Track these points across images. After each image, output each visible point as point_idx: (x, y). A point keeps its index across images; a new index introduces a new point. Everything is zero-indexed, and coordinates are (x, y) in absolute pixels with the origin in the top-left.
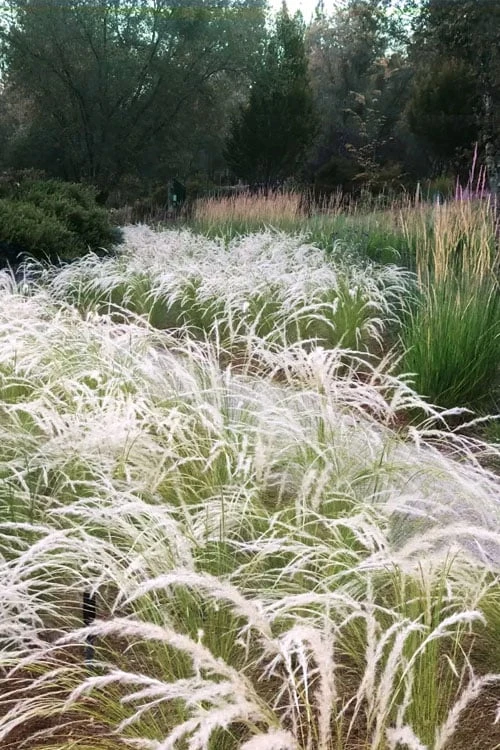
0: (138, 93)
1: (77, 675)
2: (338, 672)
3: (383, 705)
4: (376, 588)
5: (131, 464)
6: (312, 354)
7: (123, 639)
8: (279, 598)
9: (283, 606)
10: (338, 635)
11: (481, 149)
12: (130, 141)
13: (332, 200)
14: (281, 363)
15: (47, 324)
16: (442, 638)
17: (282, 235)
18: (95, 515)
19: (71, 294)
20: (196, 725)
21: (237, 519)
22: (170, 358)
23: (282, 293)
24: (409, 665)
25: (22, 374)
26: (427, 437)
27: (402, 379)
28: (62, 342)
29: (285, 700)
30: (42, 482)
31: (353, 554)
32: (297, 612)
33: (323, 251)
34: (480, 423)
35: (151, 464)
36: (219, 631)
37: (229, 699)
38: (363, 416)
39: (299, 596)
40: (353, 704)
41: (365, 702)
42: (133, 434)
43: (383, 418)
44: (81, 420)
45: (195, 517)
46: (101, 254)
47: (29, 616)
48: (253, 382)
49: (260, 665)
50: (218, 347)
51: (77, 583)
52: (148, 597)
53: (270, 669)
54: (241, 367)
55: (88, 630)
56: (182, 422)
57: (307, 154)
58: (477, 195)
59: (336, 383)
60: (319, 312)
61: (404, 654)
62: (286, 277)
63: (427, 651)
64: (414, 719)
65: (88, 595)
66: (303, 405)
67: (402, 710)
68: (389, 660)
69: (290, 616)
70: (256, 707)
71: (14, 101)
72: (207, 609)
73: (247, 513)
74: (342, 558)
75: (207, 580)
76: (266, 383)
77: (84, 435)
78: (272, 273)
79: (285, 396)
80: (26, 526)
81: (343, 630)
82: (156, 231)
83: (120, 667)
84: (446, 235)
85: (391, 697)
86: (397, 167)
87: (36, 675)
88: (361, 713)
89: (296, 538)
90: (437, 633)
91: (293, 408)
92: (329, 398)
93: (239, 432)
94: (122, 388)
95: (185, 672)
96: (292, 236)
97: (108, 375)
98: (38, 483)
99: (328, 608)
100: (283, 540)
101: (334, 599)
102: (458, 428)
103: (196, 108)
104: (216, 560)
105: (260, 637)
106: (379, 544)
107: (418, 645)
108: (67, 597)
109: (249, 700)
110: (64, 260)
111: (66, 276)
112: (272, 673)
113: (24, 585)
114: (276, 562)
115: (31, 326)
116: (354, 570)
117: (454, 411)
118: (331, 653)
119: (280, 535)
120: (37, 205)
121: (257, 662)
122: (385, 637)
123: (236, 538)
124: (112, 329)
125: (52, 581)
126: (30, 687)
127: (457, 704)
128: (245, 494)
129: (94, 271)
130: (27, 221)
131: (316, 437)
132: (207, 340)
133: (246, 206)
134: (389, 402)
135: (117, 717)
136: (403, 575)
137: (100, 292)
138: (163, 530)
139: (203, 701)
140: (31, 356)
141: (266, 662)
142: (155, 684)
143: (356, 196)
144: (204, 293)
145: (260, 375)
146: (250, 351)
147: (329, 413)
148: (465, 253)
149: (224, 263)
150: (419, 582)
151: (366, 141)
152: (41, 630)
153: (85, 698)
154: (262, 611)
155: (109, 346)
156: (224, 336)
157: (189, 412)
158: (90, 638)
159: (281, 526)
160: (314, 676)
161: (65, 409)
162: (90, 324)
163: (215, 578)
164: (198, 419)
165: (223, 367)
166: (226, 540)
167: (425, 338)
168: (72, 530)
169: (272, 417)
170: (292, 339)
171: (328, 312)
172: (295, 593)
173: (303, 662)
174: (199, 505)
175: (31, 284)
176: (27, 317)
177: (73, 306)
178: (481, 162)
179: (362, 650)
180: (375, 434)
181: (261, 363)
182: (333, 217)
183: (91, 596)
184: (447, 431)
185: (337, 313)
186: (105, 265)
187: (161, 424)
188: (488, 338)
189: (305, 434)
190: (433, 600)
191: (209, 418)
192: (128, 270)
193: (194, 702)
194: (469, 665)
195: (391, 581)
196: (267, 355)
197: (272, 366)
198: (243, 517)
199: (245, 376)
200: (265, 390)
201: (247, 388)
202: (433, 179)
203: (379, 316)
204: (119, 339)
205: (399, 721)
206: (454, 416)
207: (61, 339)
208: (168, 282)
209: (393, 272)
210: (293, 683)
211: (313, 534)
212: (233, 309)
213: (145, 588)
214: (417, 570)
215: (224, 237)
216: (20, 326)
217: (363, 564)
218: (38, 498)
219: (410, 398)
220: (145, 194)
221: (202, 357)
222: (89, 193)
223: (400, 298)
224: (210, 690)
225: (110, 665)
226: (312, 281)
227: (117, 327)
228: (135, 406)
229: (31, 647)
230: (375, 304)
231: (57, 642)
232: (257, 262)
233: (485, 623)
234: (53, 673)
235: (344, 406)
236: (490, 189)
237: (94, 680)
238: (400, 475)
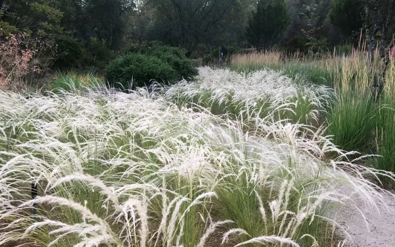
0: (205, 6)
1: (28, 222)
2: (149, 220)
3: (170, 236)
4: (167, 181)
5: (202, 177)
6: (286, 126)
7: (50, 205)
8: (122, 186)
9: (124, 190)
10: (149, 203)
11: (364, 32)
12: (201, 27)
13: (295, 55)
14: (271, 131)
15: (163, 113)
16: (197, 204)
17: (272, 71)
18: (37, 147)
19: (174, 99)
20: (83, 245)
21: (102, 150)
22: (220, 128)
23: (272, 98)
24: (182, 217)
25: (151, 135)
26: (339, 165)
27: (327, 138)
28: (170, 121)
29: (125, 233)
30: (13, 132)
31: (156, 166)
32: (130, 192)
33: (291, 79)
34: (363, 158)
35: (211, 177)
36: (94, 201)
37: (99, 233)
38: (309, 155)
39: (132, 185)
40: (156, 235)
41: (162, 234)
42: (203, 163)
43: (319, 156)
44: (179, 157)
45: (83, 148)
46: (188, 80)
47: (7, 194)
48: (258, 139)
49: (113, 217)
50: (242, 123)
51: (29, 179)
52: (61, 185)
53: (118, 219)
54: (253, 133)
55: (34, 201)
56: (226, 158)
57: (284, 34)
58: (362, 53)
59: (297, 140)
60: (289, 107)
61: (180, 212)
62: (274, 91)
63: (190, 210)
64: (185, 242)
65: (34, 185)
66: (282, 150)
67: (179, 238)
68: (173, 214)
69: (127, 194)
70: (112, 237)
71: (148, 9)
72: (89, 191)
73: (107, 147)
74: (151, 167)
75: (89, 178)
76: (264, 140)
77: (180, 164)
78: (267, 89)
79: (273, 145)
80: (5, 153)
81: (152, 201)
82: (214, 70)
83: (48, 218)
84: (347, 71)
85: (174, 231)
86: (325, 40)
87: (10, 222)
88: (160, 239)
89: (130, 158)
90: (195, 202)
91: (277, 151)
92: (294, 147)
93: (252, 162)
94: (198, 142)
95: (79, 220)
96: (276, 72)
97: (191, 136)
98: (11, 133)
99: (145, 191)
100: (124, 159)
101: (147, 186)
102: (353, 161)
103: (232, 13)
104: (92, 168)
105: (113, 204)
106: (168, 161)
107: (186, 208)
108: (24, 186)
109: (108, 233)
110: (171, 83)
111: (172, 90)
112: (119, 220)
113: (4, 180)
114: (120, 169)
115: (156, 113)
116: (157, 173)
117: (352, 153)
118: (146, 211)
119: (122, 157)
120: (159, 57)
121: (112, 216)
122: (171, 204)
123: (102, 158)
124: (193, 115)
125: (17, 178)
126: (7, 227)
127: (204, 235)
128: (106, 138)
129: (185, 88)
130: (154, 65)
131: (287, 165)
132: (237, 120)
133: (255, 58)
134: (321, 149)
135: (47, 241)
136: (179, 175)
137: (188, 98)
138: (69, 155)
139: (87, 234)
140: (156, 127)
141: (116, 215)
142: (65, 226)
143: (306, 53)
144: (236, 98)
145: (262, 136)
146: (257, 125)
147: (293, 153)
148: (356, 80)
149: (245, 84)
150: (186, 178)
151: (311, 28)
152: (12, 201)
153: (32, 232)
154: (114, 192)
155: (192, 122)
156: (245, 117)
157: (229, 153)
158: (35, 205)
159: (123, 153)
160: (138, 222)
161: (172, 152)
162: (183, 113)
163: (92, 177)
164: (233, 156)
165: (245, 133)
166: (98, 159)
167: (338, 119)
168: (26, 155)
169: (268, 155)
170: (276, 119)
171: (293, 107)
172: (129, 183)
173: (133, 215)
174: (85, 143)
175: (156, 94)
176: (154, 109)
177: (175, 104)
178: (364, 38)
179: (160, 210)
180: (315, 164)
181: (262, 131)
182: (295, 63)
183: (35, 185)
184: (348, 162)
185: (297, 107)
186: (190, 85)
187: (216, 159)
188: (367, 119)
189: (282, 164)
190: (193, 187)
191: (238, 156)
192: (200, 88)
193: (83, 234)
194: (210, 217)
195: (174, 178)
196: (265, 126)
197: (267, 132)
198: (105, 148)
199: (255, 137)
200: (264, 143)
201: (255, 142)
202: (342, 45)
203: (316, 109)
204: (196, 119)
205: (178, 243)
206: (351, 155)
207: (170, 119)
208: (219, 93)
209: (323, 88)
210: (129, 225)
211: (138, 157)
212: (249, 105)
213: (60, 181)
214: (186, 173)
215: (245, 72)
216: (151, 113)
217: (161, 170)
218: (10, 140)
219: (331, 147)
220: (209, 53)
221: (235, 128)
222: (183, 52)
223: (326, 100)
224: (90, 229)
225: (44, 217)
226: (285, 92)
227: (195, 114)
228: (204, 150)
229: (7, 209)
230: (315, 103)
231: (20, 206)
232: (260, 84)
233: (217, 197)
234: (18, 221)
235: (301, 150)
236: (368, 50)
237: (36, 224)
238: (326, 183)
